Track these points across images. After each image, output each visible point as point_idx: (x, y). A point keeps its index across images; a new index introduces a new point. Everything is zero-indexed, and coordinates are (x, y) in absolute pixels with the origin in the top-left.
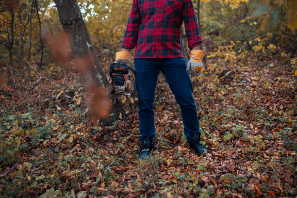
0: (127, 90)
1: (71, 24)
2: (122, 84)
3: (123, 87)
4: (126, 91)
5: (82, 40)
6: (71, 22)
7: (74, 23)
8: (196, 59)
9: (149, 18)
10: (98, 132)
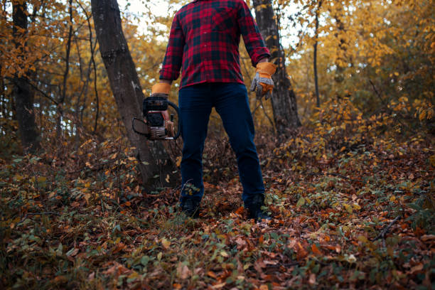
0: (168, 133)
1: (112, 57)
2: (161, 125)
3: (162, 129)
4: (166, 134)
5: (124, 78)
6: (112, 54)
7: (115, 55)
8: (262, 74)
9: (193, 33)
10: (133, 197)
